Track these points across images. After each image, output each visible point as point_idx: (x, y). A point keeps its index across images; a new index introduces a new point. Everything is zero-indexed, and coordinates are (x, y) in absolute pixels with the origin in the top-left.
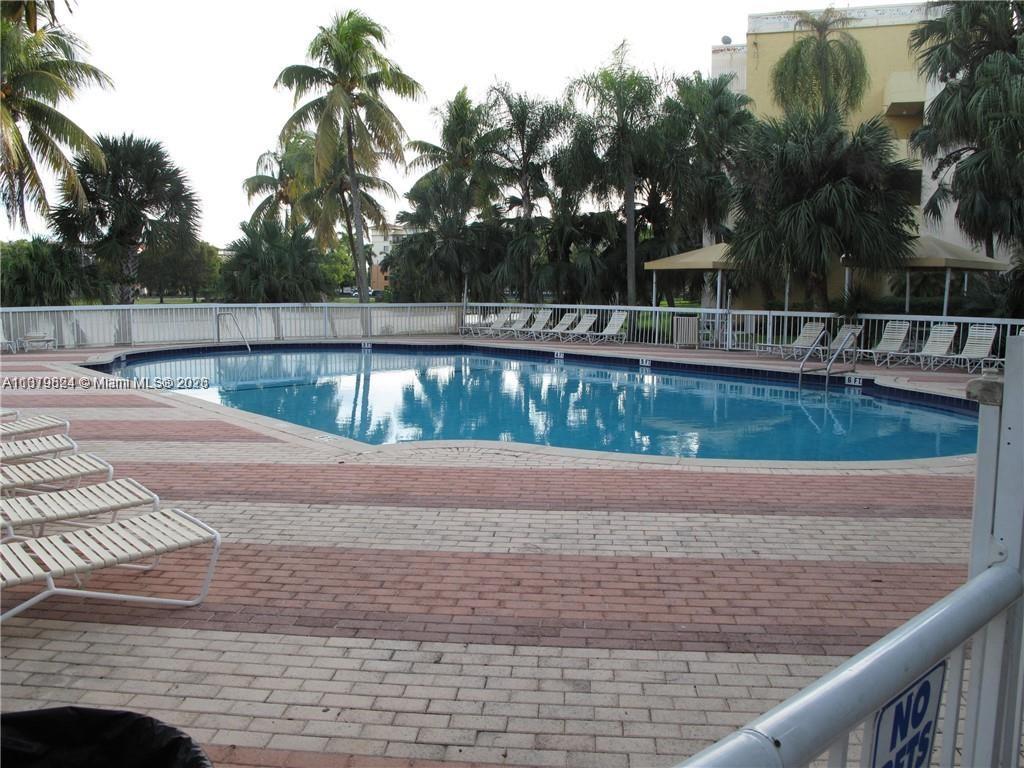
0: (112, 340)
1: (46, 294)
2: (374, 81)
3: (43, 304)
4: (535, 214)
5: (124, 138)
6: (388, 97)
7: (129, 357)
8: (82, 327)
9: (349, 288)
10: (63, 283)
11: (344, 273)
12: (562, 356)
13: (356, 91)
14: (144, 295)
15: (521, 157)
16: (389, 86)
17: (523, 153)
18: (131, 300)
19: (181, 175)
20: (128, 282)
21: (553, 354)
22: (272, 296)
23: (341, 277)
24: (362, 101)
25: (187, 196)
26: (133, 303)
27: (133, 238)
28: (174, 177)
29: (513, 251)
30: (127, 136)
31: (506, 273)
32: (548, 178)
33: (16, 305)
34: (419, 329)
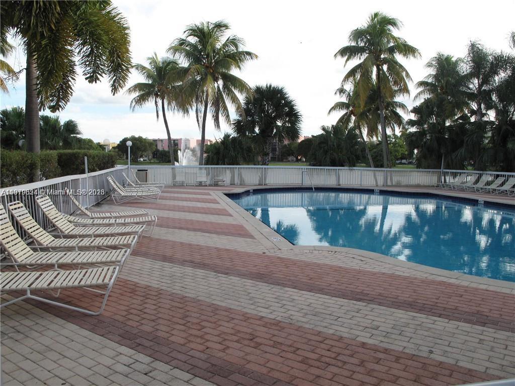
0: (258, 183)
1: (226, 160)
2: (391, 51)
3: (224, 164)
4: (485, 119)
5: (267, 86)
6: (399, 58)
7: (254, 190)
8: (243, 176)
9: (405, 160)
10: (234, 155)
11: (401, 152)
12: (483, 203)
13: (382, 56)
14: (303, 161)
15: (477, 87)
16: (400, 52)
17: (479, 85)
18: (267, 164)
19: (293, 103)
20: (266, 155)
21: (478, 200)
22: (334, 163)
23: (400, 154)
24: (385, 61)
25: (296, 113)
26: (268, 165)
27: (269, 134)
28: (290, 105)
29: (467, 141)
30: (268, 86)
31: (463, 154)
32: (494, 98)
33: (214, 165)
34: (416, 183)
